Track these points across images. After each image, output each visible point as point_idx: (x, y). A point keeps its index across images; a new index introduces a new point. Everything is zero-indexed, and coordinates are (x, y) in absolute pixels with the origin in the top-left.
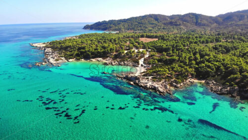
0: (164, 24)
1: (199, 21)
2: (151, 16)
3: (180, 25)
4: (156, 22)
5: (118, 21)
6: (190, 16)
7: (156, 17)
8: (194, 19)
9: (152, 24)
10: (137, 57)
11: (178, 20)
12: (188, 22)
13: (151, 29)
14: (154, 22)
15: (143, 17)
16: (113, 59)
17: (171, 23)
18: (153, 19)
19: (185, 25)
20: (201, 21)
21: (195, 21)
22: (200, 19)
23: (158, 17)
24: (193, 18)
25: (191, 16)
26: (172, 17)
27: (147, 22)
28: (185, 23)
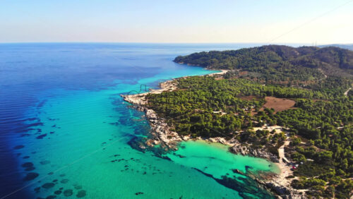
0: (293, 63)
1: (345, 62)
2: (271, 48)
3: (316, 66)
4: (279, 58)
5: (223, 53)
6: (330, 53)
7: (279, 50)
8: (337, 56)
9: (274, 61)
10: (273, 142)
11: (314, 57)
12: (328, 62)
13: (273, 70)
14: (277, 59)
15: (260, 48)
16: (240, 142)
17: (303, 63)
18: (274, 53)
19: (324, 68)
20: (347, 60)
21: (338, 60)
22: (346, 58)
23: (282, 51)
24: (335, 55)
25: (332, 52)
26: (303, 50)
27: (266, 57)
28: (323, 63)
